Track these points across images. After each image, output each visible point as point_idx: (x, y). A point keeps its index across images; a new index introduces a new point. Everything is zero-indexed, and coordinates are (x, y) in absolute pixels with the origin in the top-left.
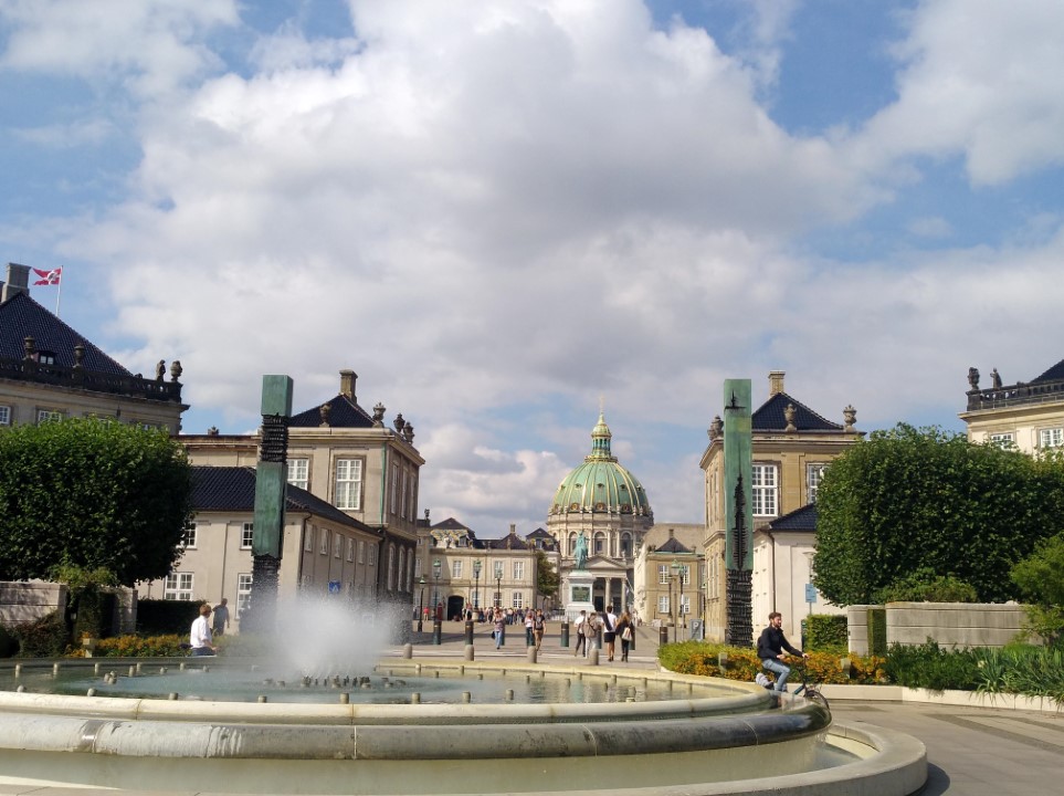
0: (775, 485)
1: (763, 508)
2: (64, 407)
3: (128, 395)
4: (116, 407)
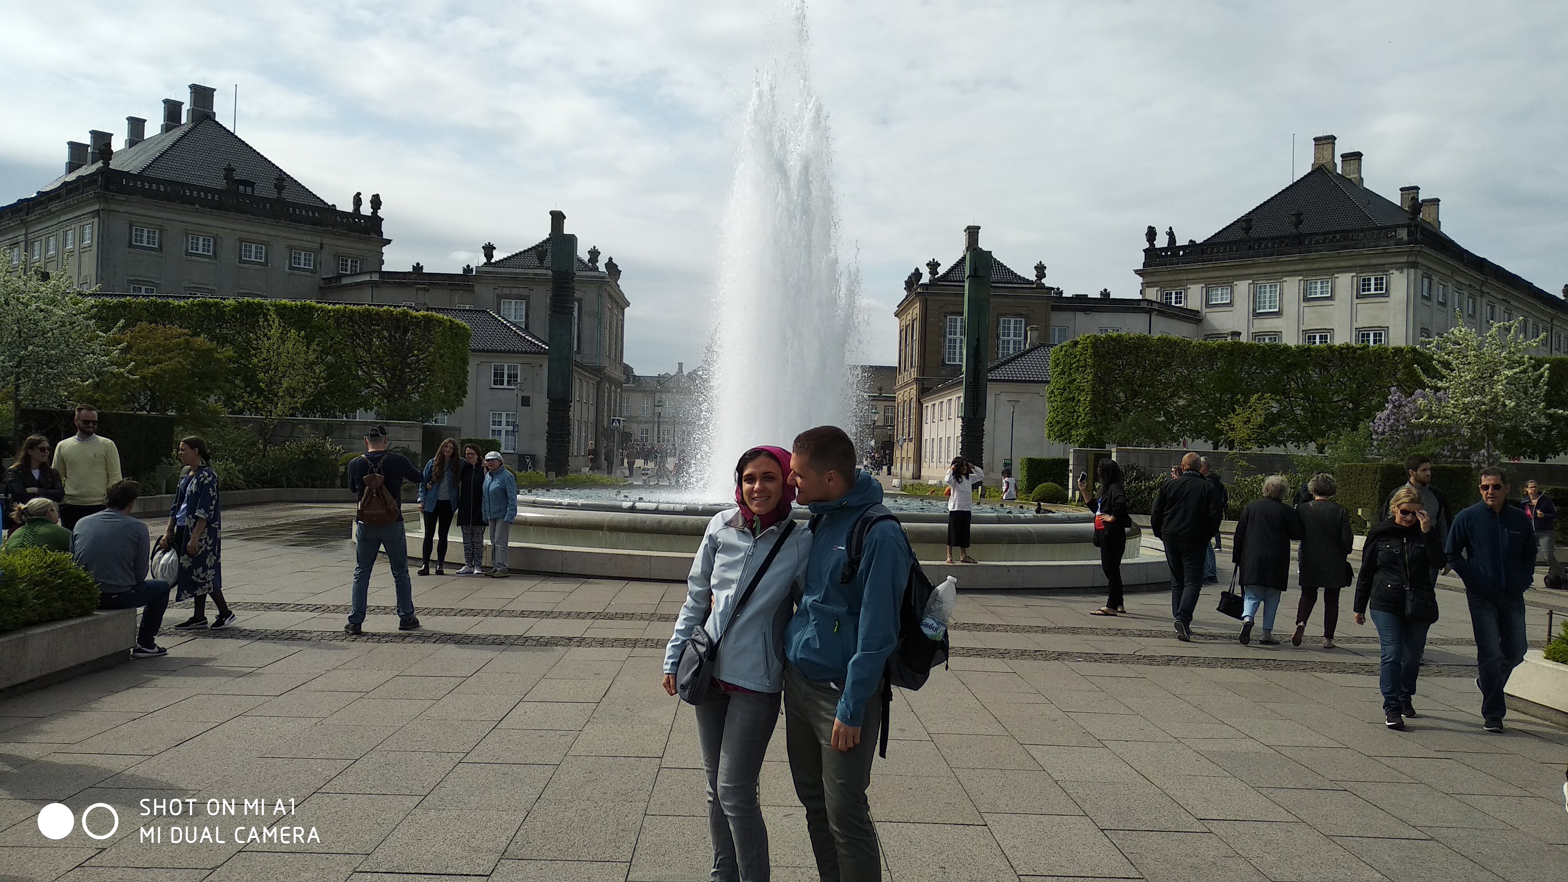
2: (265, 238)
3: (330, 228)
4: (318, 240)
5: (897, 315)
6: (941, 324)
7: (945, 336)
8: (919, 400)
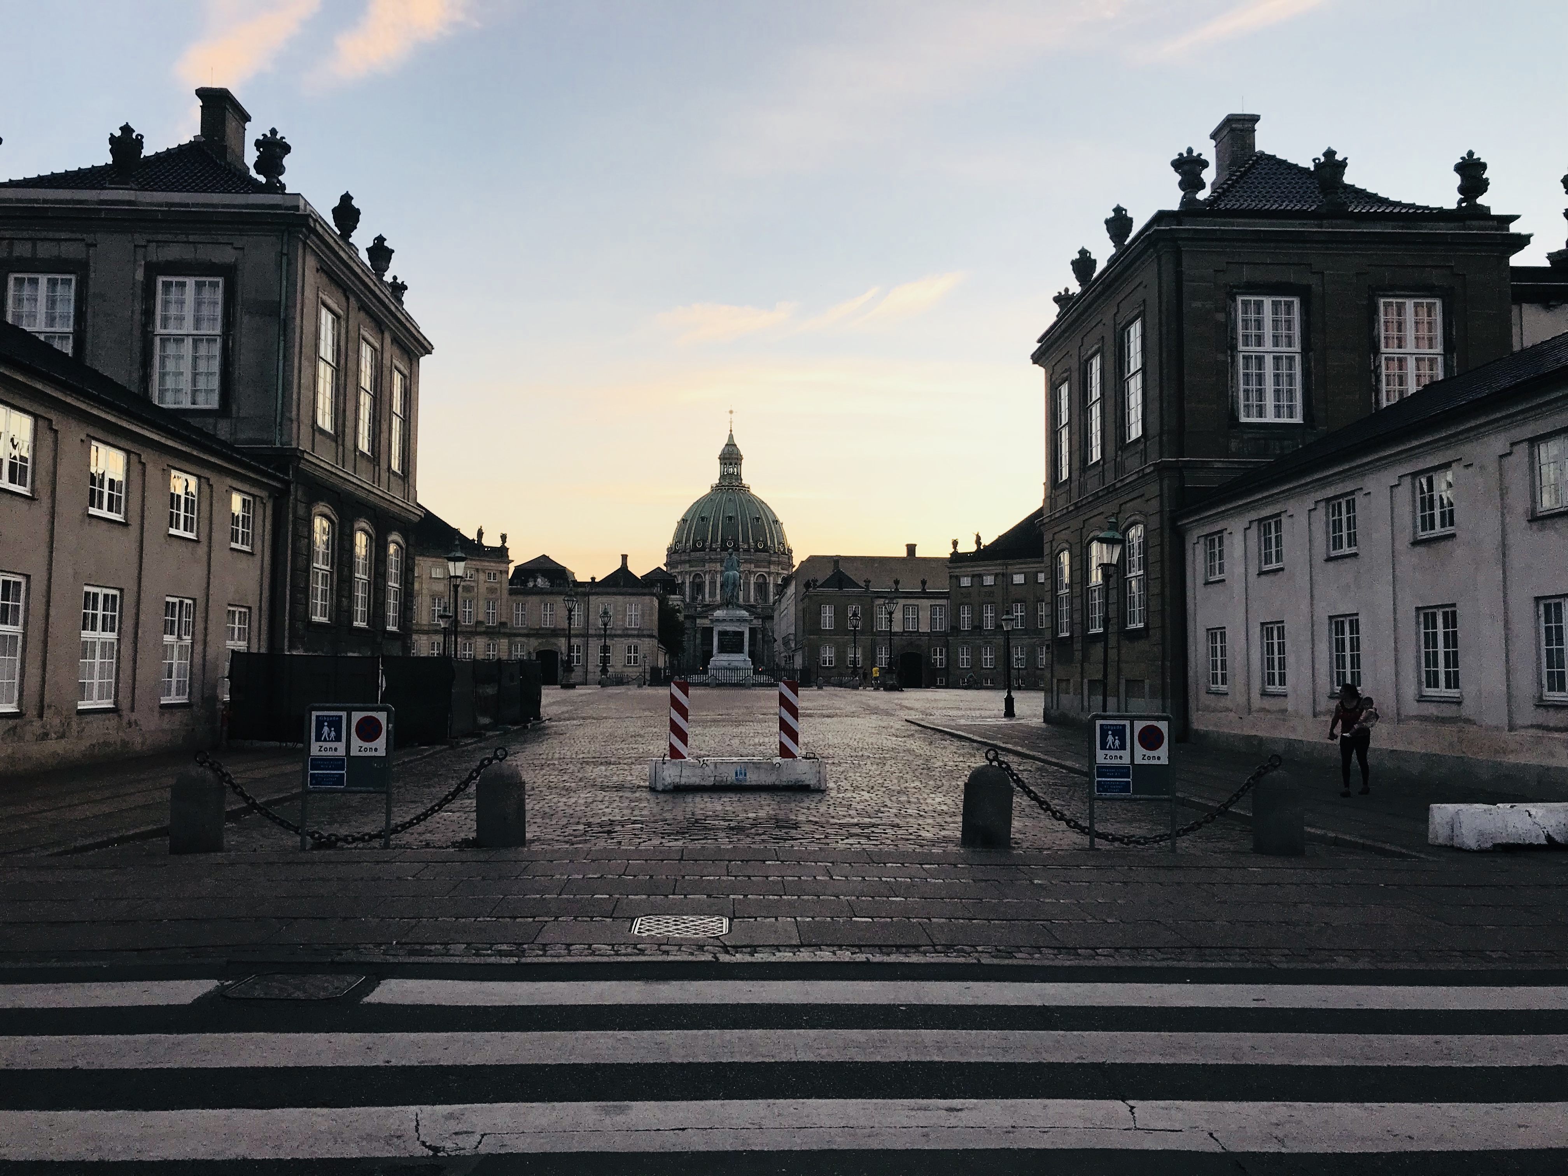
0: (1297, 347)
1: (1269, 402)
5: (1038, 358)
6: (1222, 316)
7: (1234, 348)
8: (1173, 520)
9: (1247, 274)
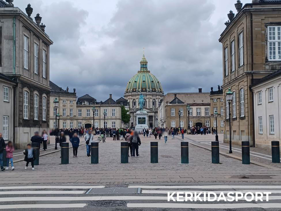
1: (277, 55)
5: (220, 40)
6: (263, 32)
7: (266, 41)
8: (250, 88)
9: (271, 20)
